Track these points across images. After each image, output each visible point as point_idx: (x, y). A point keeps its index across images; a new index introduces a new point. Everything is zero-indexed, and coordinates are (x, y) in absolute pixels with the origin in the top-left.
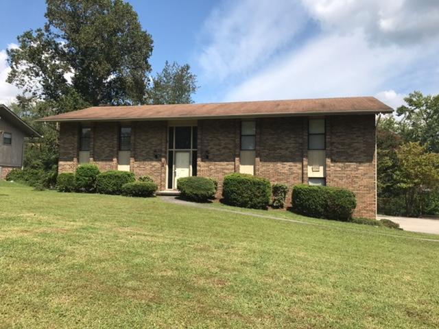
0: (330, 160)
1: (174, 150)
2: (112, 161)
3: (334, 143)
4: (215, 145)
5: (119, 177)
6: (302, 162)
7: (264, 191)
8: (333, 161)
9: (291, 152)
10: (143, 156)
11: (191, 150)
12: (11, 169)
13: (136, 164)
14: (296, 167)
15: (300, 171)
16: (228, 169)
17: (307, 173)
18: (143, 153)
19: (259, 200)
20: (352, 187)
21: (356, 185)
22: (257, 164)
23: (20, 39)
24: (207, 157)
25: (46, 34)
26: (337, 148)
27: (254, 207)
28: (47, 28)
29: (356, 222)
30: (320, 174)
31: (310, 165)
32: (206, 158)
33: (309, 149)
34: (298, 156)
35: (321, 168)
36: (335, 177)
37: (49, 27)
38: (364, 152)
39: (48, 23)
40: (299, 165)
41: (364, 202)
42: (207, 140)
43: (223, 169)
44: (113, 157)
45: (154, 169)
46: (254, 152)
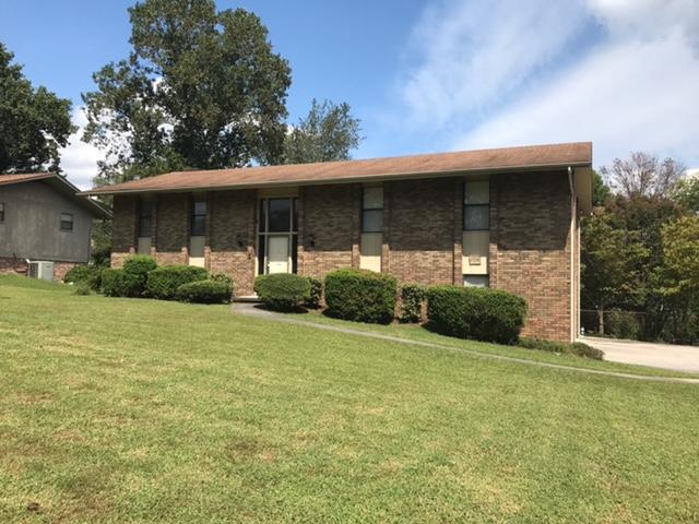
0: (496, 247)
1: (266, 233)
2: (180, 251)
3: (503, 218)
4: (324, 225)
5: (179, 275)
6: (453, 249)
7: (380, 295)
8: (501, 248)
9: (437, 235)
10: (222, 244)
11: (291, 233)
12: (72, 266)
13: (213, 256)
14: (444, 259)
15: (450, 265)
16: (342, 262)
17: (460, 268)
18: (223, 240)
19: (372, 309)
20: (532, 290)
21: (539, 287)
22: (384, 253)
23: (98, 78)
24: (312, 244)
25: (133, 68)
26: (508, 226)
27: (366, 319)
28: (133, 60)
29: (524, 346)
30: (482, 270)
31: (466, 255)
32: (311, 246)
33: (464, 229)
34: (447, 239)
35: (483, 260)
36: (505, 273)
37: (136, 57)
38: (551, 232)
39: (134, 52)
40: (449, 255)
41: (551, 315)
42: (313, 218)
43: (335, 262)
44: (182, 246)
45: (237, 263)
46: (380, 236)
